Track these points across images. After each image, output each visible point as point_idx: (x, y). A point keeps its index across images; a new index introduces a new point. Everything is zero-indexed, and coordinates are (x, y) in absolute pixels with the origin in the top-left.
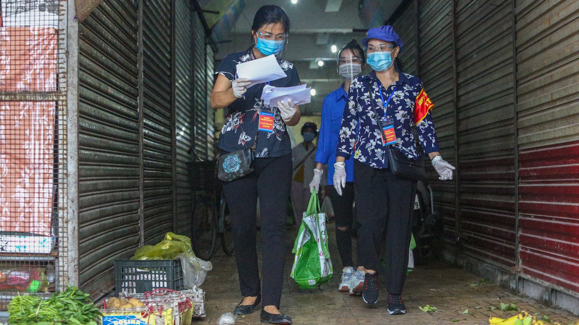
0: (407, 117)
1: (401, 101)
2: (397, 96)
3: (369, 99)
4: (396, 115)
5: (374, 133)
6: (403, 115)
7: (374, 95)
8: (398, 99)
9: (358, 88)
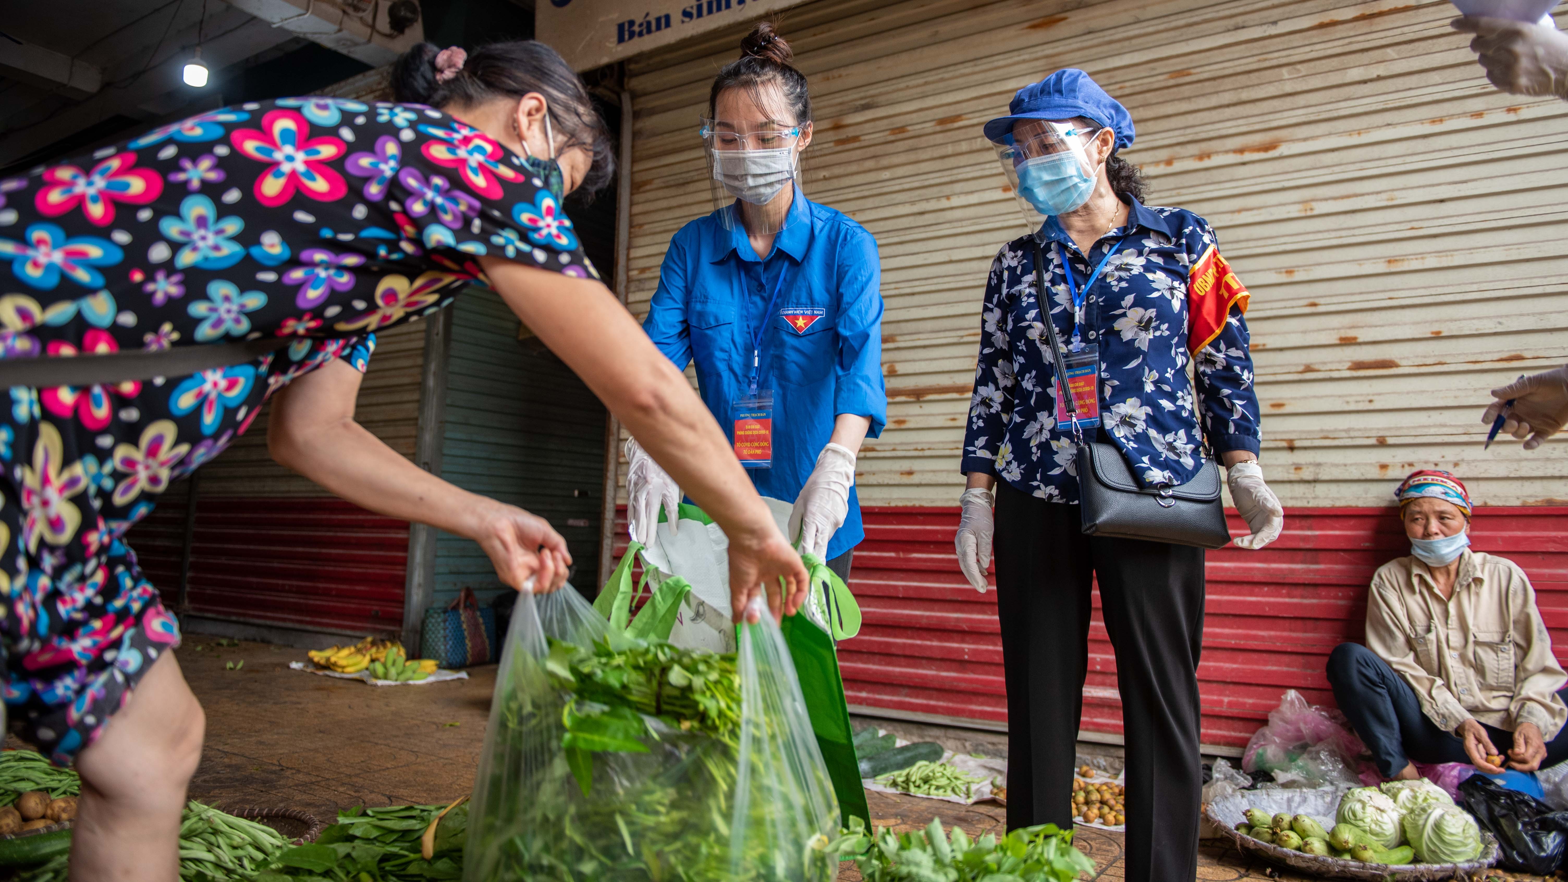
0: (1157, 328)
1: (1132, 280)
2: (1119, 268)
3: (1033, 291)
4: (1117, 326)
5: (1049, 390)
6: (1140, 322)
7: (1047, 277)
8: (1123, 274)
9: (1009, 268)
